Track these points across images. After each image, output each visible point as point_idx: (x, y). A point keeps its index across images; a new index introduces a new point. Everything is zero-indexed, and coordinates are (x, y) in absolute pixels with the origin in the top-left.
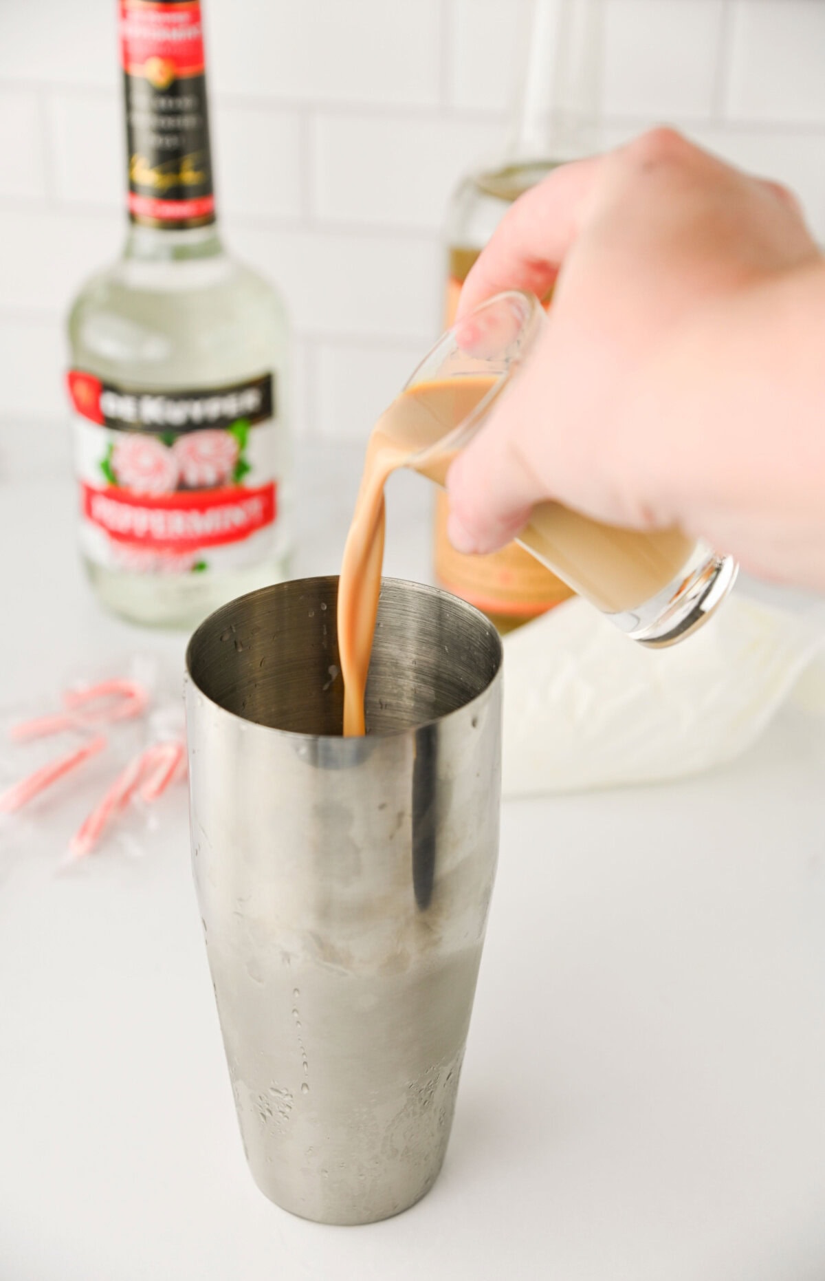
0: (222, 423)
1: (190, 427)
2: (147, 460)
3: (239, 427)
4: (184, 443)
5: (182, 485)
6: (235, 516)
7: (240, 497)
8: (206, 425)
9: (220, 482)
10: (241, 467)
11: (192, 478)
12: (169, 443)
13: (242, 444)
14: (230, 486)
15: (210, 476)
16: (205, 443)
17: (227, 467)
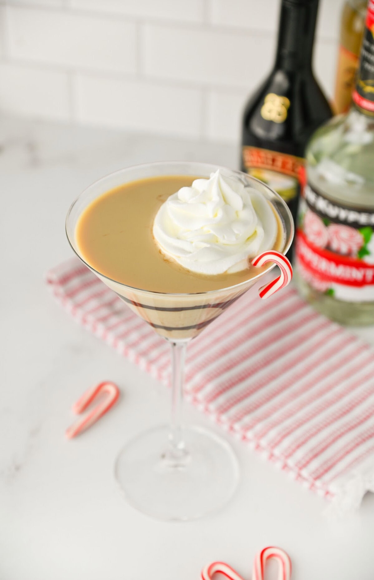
0: (356, 226)
1: (337, 221)
2: (315, 228)
3: (367, 231)
4: (333, 228)
5: (328, 247)
6: (357, 274)
7: (360, 265)
8: (345, 223)
9: (350, 253)
10: (363, 251)
11: (335, 246)
12: (326, 224)
13: (367, 240)
14: (355, 257)
15: (344, 249)
16: (345, 232)
17: (355, 249)
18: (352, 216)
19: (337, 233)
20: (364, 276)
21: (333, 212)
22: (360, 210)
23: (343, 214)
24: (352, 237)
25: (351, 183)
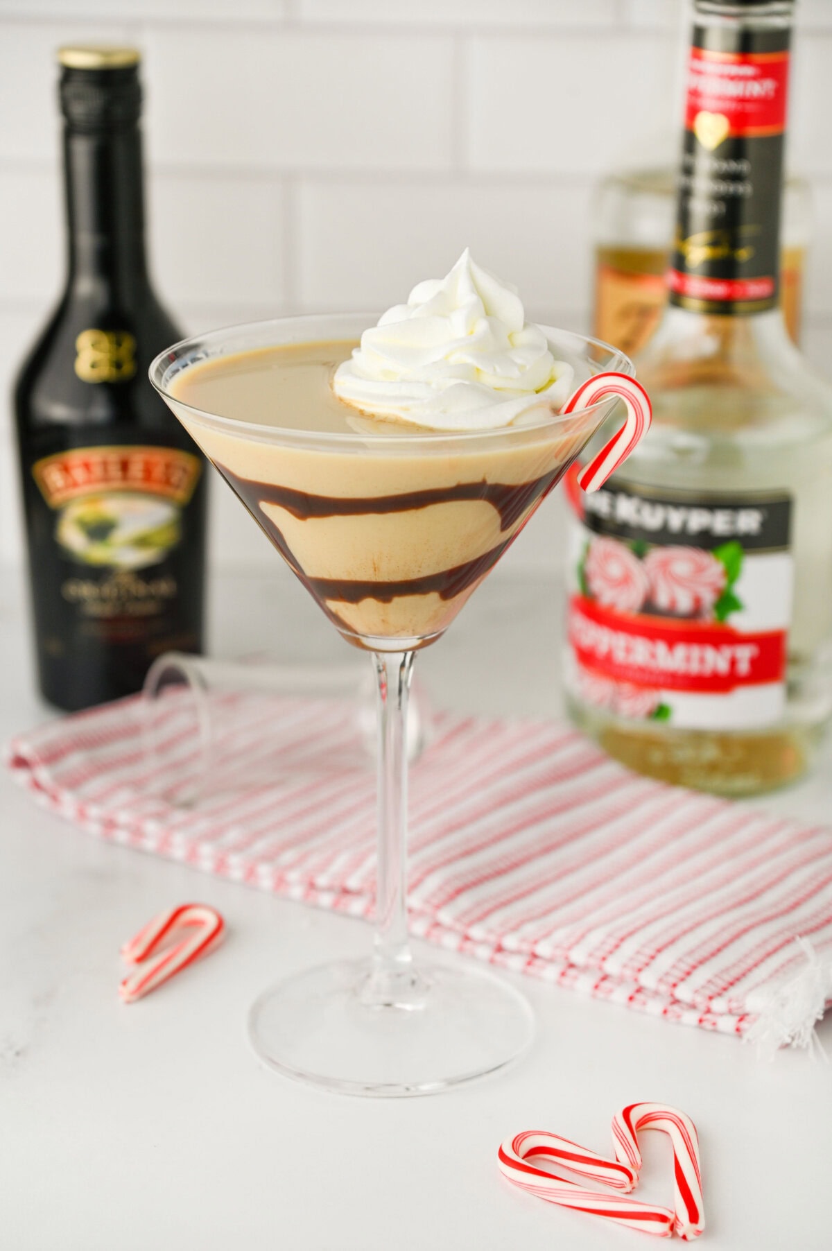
0: (707, 541)
1: (664, 537)
2: (615, 570)
3: (731, 550)
4: (656, 555)
5: (649, 606)
6: (715, 660)
7: (722, 637)
8: (683, 538)
9: (696, 612)
10: (726, 601)
11: (663, 600)
12: (640, 554)
13: (731, 573)
14: (709, 619)
15: (684, 603)
16: (682, 561)
17: (708, 598)
18: (698, 520)
19: (665, 565)
20: (733, 663)
21: (652, 518)
22: (712, 503)
23: (676, 519)
24: (700, 570)
25: (683, 453)
